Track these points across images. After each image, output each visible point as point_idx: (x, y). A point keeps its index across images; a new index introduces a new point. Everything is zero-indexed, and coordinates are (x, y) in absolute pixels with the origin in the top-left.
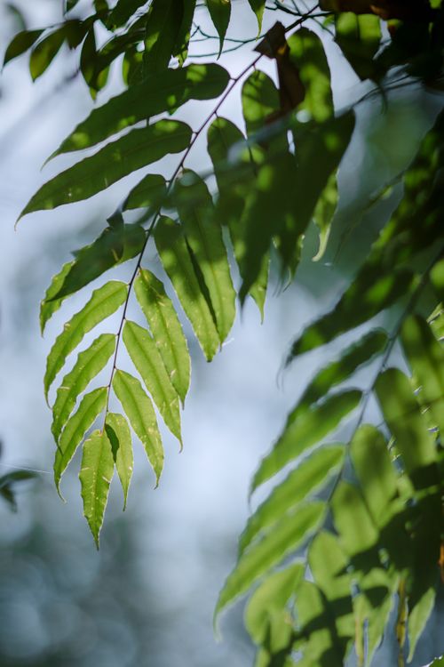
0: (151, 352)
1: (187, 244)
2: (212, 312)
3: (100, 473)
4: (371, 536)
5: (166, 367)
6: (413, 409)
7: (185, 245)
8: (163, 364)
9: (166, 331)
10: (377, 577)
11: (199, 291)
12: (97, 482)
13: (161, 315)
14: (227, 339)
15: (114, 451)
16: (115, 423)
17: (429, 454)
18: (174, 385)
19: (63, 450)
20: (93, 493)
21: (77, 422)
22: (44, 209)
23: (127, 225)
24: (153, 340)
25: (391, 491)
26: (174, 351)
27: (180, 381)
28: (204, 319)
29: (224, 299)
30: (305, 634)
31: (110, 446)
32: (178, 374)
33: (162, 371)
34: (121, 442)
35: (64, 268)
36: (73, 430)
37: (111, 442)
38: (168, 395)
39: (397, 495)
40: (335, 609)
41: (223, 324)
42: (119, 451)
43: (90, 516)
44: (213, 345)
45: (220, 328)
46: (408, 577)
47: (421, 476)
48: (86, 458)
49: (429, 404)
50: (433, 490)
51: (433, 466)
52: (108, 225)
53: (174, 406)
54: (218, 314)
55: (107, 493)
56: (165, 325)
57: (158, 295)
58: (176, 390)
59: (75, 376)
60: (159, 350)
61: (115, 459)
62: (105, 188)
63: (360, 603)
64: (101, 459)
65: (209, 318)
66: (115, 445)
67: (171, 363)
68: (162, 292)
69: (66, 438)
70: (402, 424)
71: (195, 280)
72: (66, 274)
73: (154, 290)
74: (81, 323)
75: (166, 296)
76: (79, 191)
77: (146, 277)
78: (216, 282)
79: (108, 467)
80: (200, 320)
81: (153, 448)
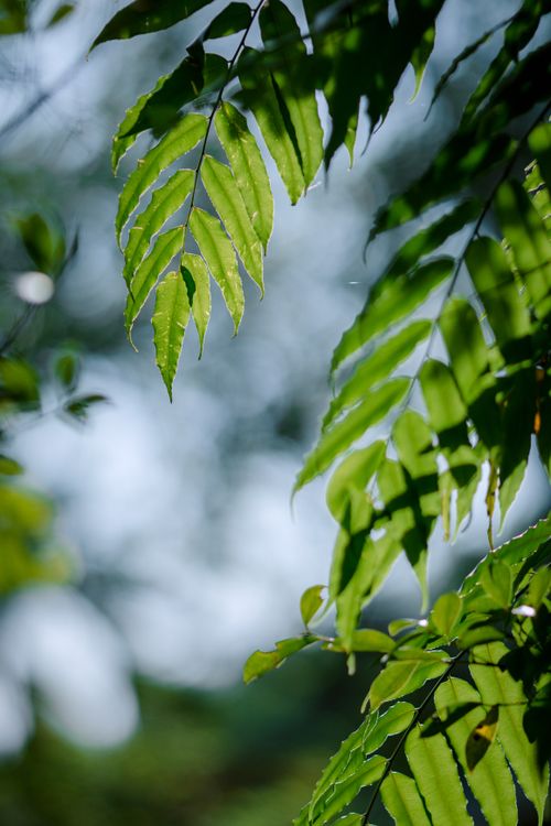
0: (232, 191)
1: (272, 77)
2: (298, 153)
3: (174, 318)
4: (459, 412)
5: (247, 208)
6: (507, 279)
7: (270, 78)
8: (244, 205)
9: (249, 170)
10: (464, 455)
11: (284, 128)
12: (171, 327)
13: (242, 152)
14: (313, 182)
15: (190, 295)
16: (192, 265)
17: (523, 326)
18: (255, 228)
19: (135, 296)
20: (167, 340)
21: (150, 264)
22: (119, 38)
23: (208, 55)
24: (234, 177)
25: (482, 365)
26: (256, 192)
27: (262, 224)
28: (289, 158)
29: (310, 138)
30: (387, 513)
31: (186, 289)
32: (260, 216)
33: (242, 211)
34: (198, 285)
35: (139, 101)
36: (146, 273)
37: (187, 286)
38: (250, 238)
39: (487, 370)
40: (418, 487)
41: (309, 166)
42: (195, 295)
43: (163, 365)
44: (299, 187)
45: (305, 171)
46: (498, 455)
47: (512, 349)
48: (159, 302)
49: (524, 274)
50: (526, 364)
51: (528, 338)
52: (188, 55)
53: (255, 250)
54: (304, 155)
55: (182, 340)
56: (247, 163)
57: (240, 131)
58: (258, 234)
59: (149, 215)
60: (240, 191)
61: (191, 303)
62: (186, 17)
63: (446, 482)
64: (176, 303)
65: (295, 159)
66: (191, 287)
67: (252, 204)
68: (245, 128)
69: (138, 282)
70: (495, 295)
71: (280, 117)
72: (141, 107)
73: (237, 126)
74: (156, 158)
75: (249, 133)
76: (157, 21)
77: (228, 111)
78: (303, 120)
79: (183, 312)
80: (284, 159)
81: (232, 293)
